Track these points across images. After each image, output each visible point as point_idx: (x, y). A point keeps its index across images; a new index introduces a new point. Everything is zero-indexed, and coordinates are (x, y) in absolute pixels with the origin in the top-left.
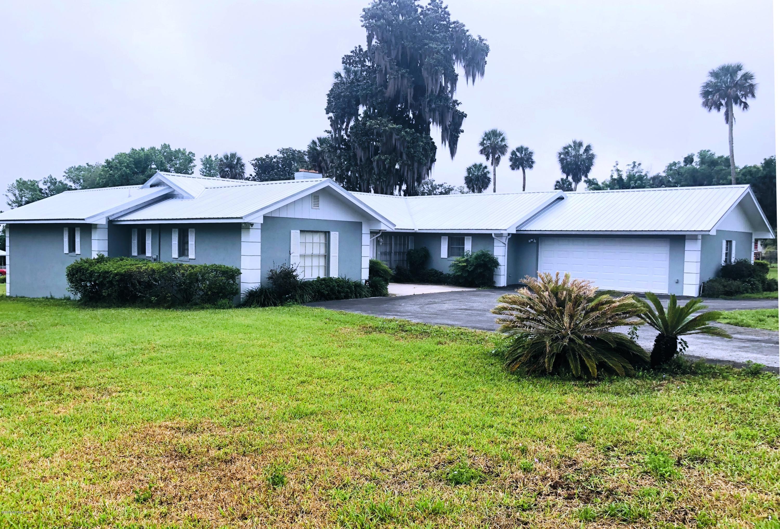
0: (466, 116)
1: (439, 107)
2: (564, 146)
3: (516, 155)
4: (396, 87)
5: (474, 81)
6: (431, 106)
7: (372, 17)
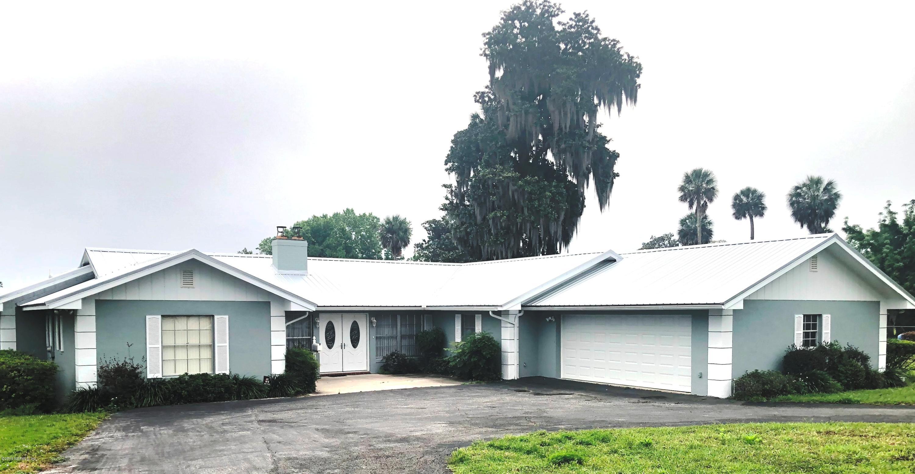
0: (618, 155)
1: (570, 147)
2: (797, 185)
3: (741, 200)
4: (519, 126)
5: (619, 110)
6: (559, 146)
7: (497, 43)
